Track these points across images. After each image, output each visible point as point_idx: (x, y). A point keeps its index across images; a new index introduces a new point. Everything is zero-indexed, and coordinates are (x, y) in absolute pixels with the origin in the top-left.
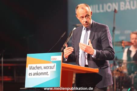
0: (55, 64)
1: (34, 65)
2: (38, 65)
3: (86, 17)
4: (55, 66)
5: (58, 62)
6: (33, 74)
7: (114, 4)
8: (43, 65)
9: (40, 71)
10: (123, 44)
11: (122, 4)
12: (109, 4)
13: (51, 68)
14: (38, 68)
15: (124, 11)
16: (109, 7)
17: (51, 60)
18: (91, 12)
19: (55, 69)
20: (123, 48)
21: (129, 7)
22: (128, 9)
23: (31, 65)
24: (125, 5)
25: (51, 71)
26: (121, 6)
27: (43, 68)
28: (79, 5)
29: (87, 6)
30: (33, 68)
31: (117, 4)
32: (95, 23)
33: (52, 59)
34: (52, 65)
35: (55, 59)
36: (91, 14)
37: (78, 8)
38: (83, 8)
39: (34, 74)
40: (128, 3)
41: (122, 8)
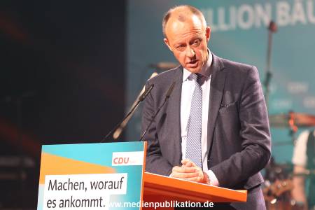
0: (125, 175)
1: (62, 179)
2: (75, 178)
3: (191, 43)
4: (125, 180)
5: (132, 170)
6: (58, 203)
7: (259, 9)
8: (88, 179)
9: (79, 194)
10: (291, 122)
11: (283, 9)
12: (246, 8)
13: (113, 186)
14: (75, 186)
15: (289, 27)
16: (246, 17)
17: (113, 165)
18: (208, 31)
19: (123, 190)
20: (292, 133)
21: (302, 18)
22: (299, 23)
23: (53, 178)
24: (291, 13)
25: (111, 196)
26: (280, 13)
27: (88, 185)
28: (172, 11)
29: (194, 12)
30: (58, 185)
31: (268, 7)
32: (219, 61)
33: (117, 161)
34: (116, 177)
35: (123, 160)
36: (208, 36)
37: (170, 19)
38: (182, 19)
39: (63, 204)
40: (298, 6)
41: (284, 18)
